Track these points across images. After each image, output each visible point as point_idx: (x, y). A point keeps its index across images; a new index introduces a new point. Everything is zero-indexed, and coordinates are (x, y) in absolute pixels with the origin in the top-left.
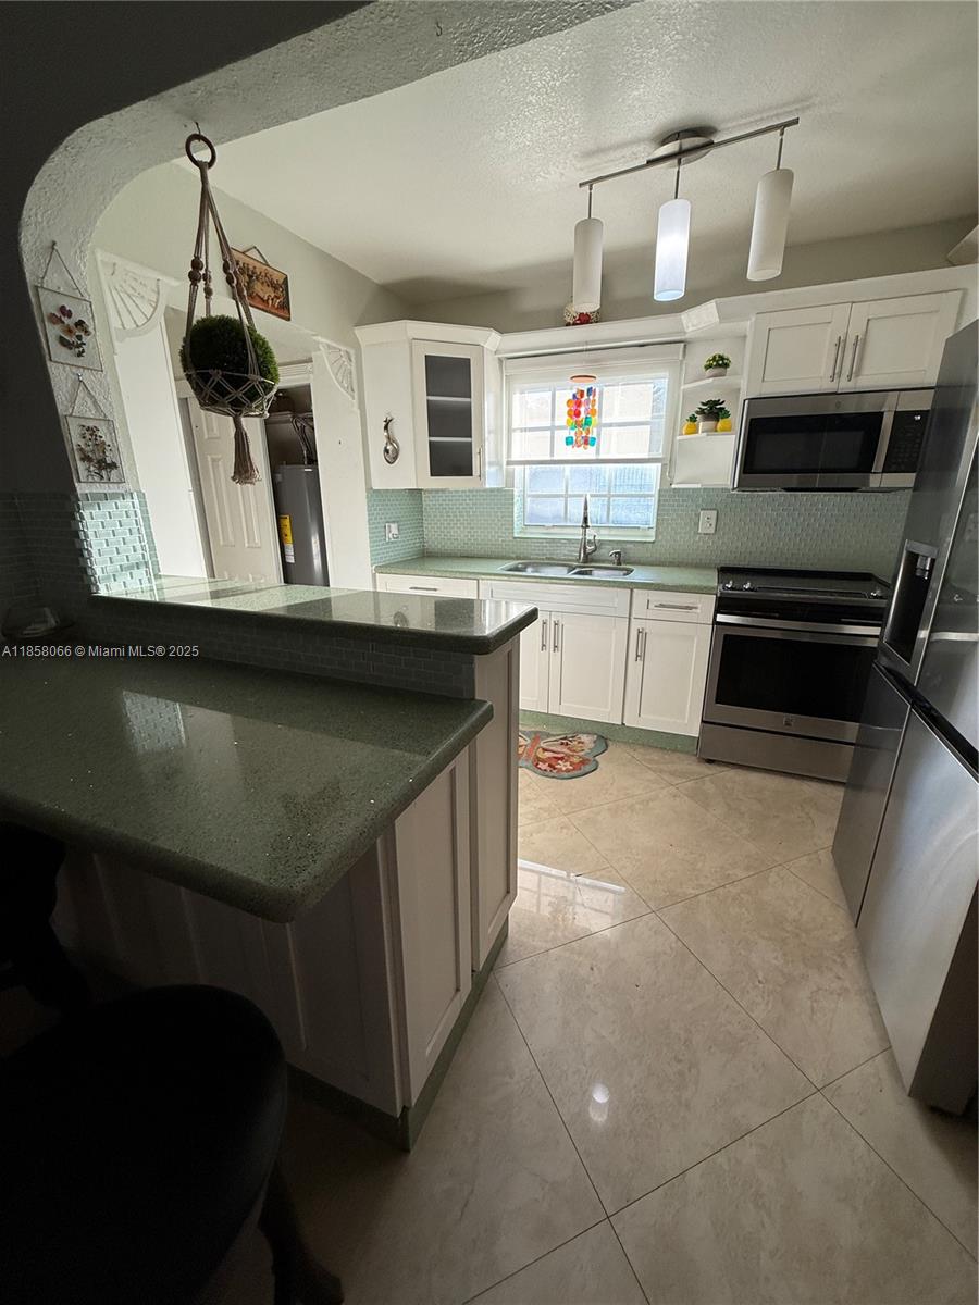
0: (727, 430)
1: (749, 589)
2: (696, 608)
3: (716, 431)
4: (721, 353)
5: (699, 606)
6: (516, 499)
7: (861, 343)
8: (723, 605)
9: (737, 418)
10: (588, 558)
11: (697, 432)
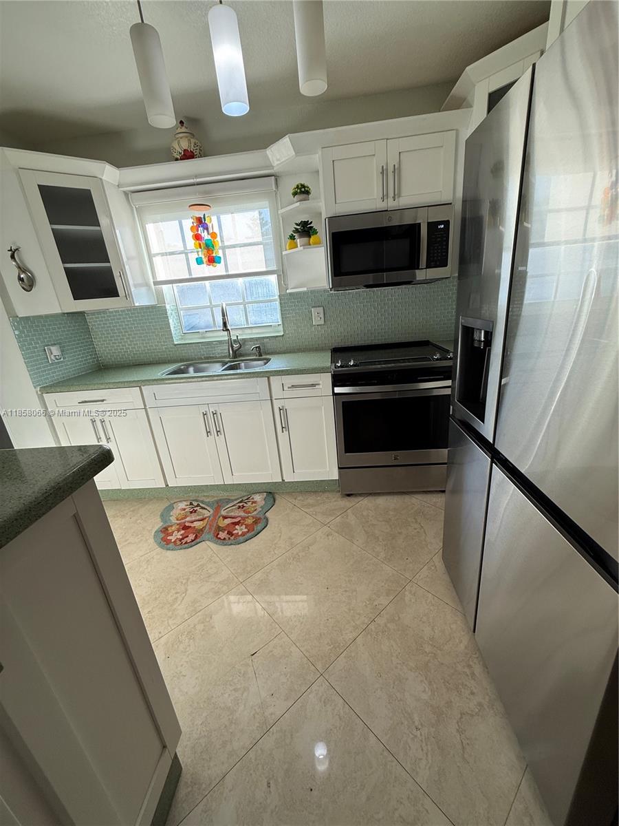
0: (318, 243)
1: (353, 366)
2: (318, 384)
3: (310, 245)
4: (303, 183)
5: (321, 383)
6: (169, 312)
7: (397, 171)
8: (338, 380)
9: (323, 234)
10: (237, 354)
11: (297, 247)
